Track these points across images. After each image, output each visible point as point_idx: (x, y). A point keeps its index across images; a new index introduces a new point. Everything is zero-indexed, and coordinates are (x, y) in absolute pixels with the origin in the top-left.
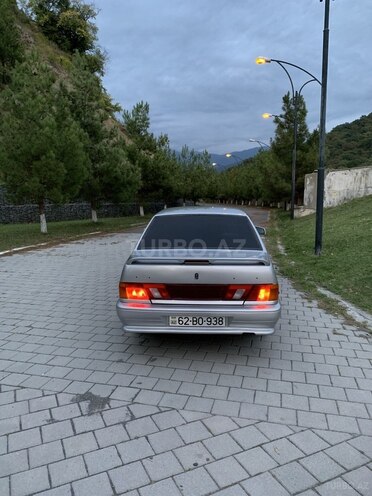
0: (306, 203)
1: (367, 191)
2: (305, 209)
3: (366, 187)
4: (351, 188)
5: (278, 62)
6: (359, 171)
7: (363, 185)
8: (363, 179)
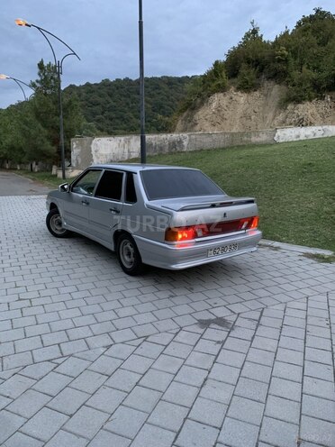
0: (74, 164)
1: (130, 155)
2: (73, 169)
3: (129, 152)
4: (116, 152)
5: (39, 28)
6: (122, 138)
7: (126, 150)
8: (126, 145)
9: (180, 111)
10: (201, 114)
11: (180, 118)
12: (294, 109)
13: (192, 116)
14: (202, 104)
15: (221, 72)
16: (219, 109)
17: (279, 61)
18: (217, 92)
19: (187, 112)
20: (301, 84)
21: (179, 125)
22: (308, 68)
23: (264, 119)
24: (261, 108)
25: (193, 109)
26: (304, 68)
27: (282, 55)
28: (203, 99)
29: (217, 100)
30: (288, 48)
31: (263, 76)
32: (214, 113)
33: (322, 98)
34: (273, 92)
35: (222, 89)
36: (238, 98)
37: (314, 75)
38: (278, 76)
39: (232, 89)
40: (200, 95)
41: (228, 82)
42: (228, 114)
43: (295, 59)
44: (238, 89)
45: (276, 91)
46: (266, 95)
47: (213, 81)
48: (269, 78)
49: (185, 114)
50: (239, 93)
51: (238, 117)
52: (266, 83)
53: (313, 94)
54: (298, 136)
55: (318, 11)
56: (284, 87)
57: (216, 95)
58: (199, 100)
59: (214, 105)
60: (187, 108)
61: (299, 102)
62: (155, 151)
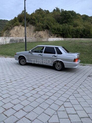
1: (6, 43)
3: (6, 42)
4: (1, 41)
6: (3, 38)
7: (5, 41)
8: (5, 40)
9: (5, 30)
10: (11, 31)
11: (4, 32)
12: (38, 33)
13: (9, 32)
14: (11, 29)
15: (17, 20)
16: (17, 31)
17: (33, 20)
18: (16, 26)
19: (7, 30)
20: (39, 27)
21: (5, 34)
22: (40, 23)
23: (30, 34)
24: (29, 32)
25: (9, 30)
26: (40, 22)
27: (34, 18)
28: (12, 27)
29: (16, 28)
30: (35, 17)
31: (29, 23)
32: (16, 32)
33: (44, 31)
34: (32, 28)
35: (18, 25)
36: (22, 28)
37: (42, 25)
38: (33, 24)
39: (21, 25)
40: (11, 26)
41: (19, 23)
42: (20, 32)
43: (37, 20)
44: (22, 26)
45: (33, 27)
46: (30, 28)
47: (15, 22)
48: (30, 24)
49: (6, 31)
50: (23, 27)
51: (23, 33)
52: (30, 25)
53: (42, 29)
54: (53, 40)
55: (40, 9)
56: (34, 27)
57: (16, 27)
58: (10, 28)
59: (16, 29)
60: (7, 29)
61: (39, 31)
62: (15, 42)
